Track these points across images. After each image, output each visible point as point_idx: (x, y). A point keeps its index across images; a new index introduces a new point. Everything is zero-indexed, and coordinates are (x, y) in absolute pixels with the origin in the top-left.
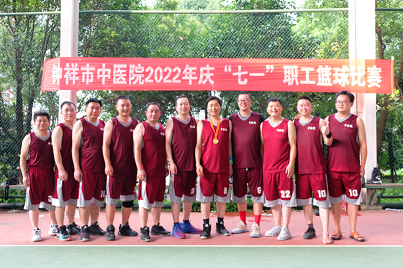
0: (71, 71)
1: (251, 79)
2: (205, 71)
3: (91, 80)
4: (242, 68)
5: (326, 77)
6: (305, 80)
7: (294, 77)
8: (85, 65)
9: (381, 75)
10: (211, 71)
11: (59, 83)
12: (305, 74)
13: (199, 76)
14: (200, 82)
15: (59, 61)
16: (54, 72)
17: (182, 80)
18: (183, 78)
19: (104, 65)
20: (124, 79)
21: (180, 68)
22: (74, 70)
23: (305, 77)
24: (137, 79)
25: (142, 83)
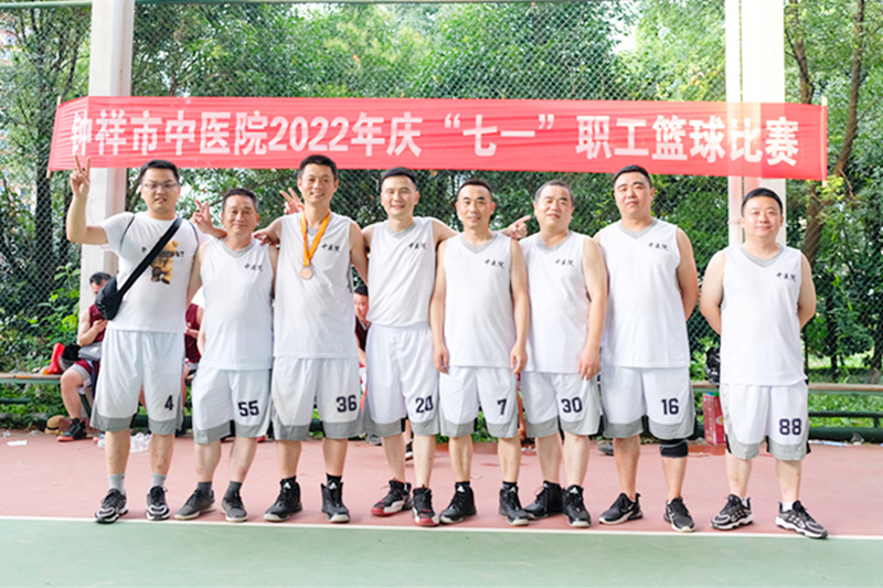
0: (110, 127)
1: (505, 145)
2: (401, 126)
3: (153, 147)
4: (484, 119)
5: (673, 141)
6: (627, 147)
7: (602, 141)
8: (140, 114)
9: (796, 138)
10: (414, 127)
11: (83, 153)
12: (627, 134)
13: (388, 138)
14: (390, 151)
15: (86, 105)
16: (75, 129)
17: (350, 145)
18: (353, 141)
19: (181, 113)
20: (223, 143)
21: (346, 117)
22: (117, 123)
23: (626, 141)
24: (251, 143)
25: (263, 152)
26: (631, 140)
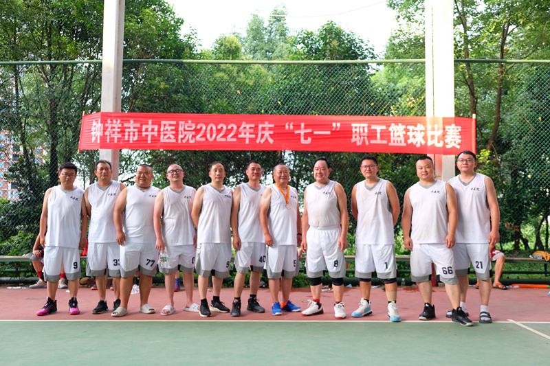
0: (113, 128)
1: (316, 138)
2: (263, 129)
3: (136, 138)
4: (305, 125)
5: (399, 136)
6: (376, 139)
7: (364, 136)
8: (129, 121)
9: (460, 134)
10: (270, 129)
11: (98, 142)
12: (376, 133)
13: (257, 135)
14: (258, 141)
15: (100, 116)
16: (93, 129)
17: (238, 138)
18: (239, 136)
19: (150, 121)
20: (173, 137)
21: (236, 125)
22: (116, 126)
23: (376, 136)
24: (187, 137)
25: (193, 141)
26: (378, 136)
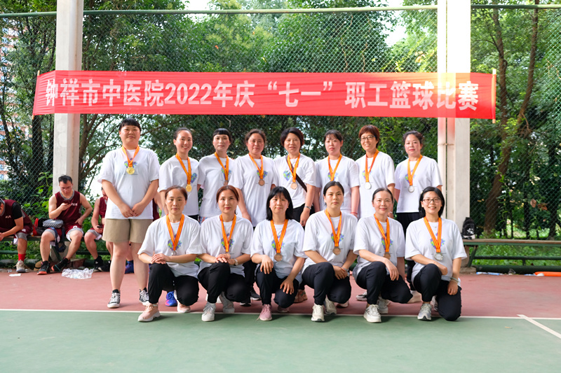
0: (69, 89)
1: (303, 100)
2: (242, 89)
3: (95, 101)
4: (291, 85)
5: (402, 97)
6: (375, 101)
7: (360, 97)
8: (87, 81)
9: (477, 94)
10: (250, 89)
11: (53, 105)
12: (375, 93)
13: (235, 96)
14: (236, 104)
15: (54, 75)
16: (48, 90)
17: (213, 101)
18: (214, 98)
19: (112, 81)
20: (138, 99)
21: (211, 84)
22: (73, 87)
23: (375, 97)
24: (154, 99)
25: (161, 105)
26: (378, 97)
